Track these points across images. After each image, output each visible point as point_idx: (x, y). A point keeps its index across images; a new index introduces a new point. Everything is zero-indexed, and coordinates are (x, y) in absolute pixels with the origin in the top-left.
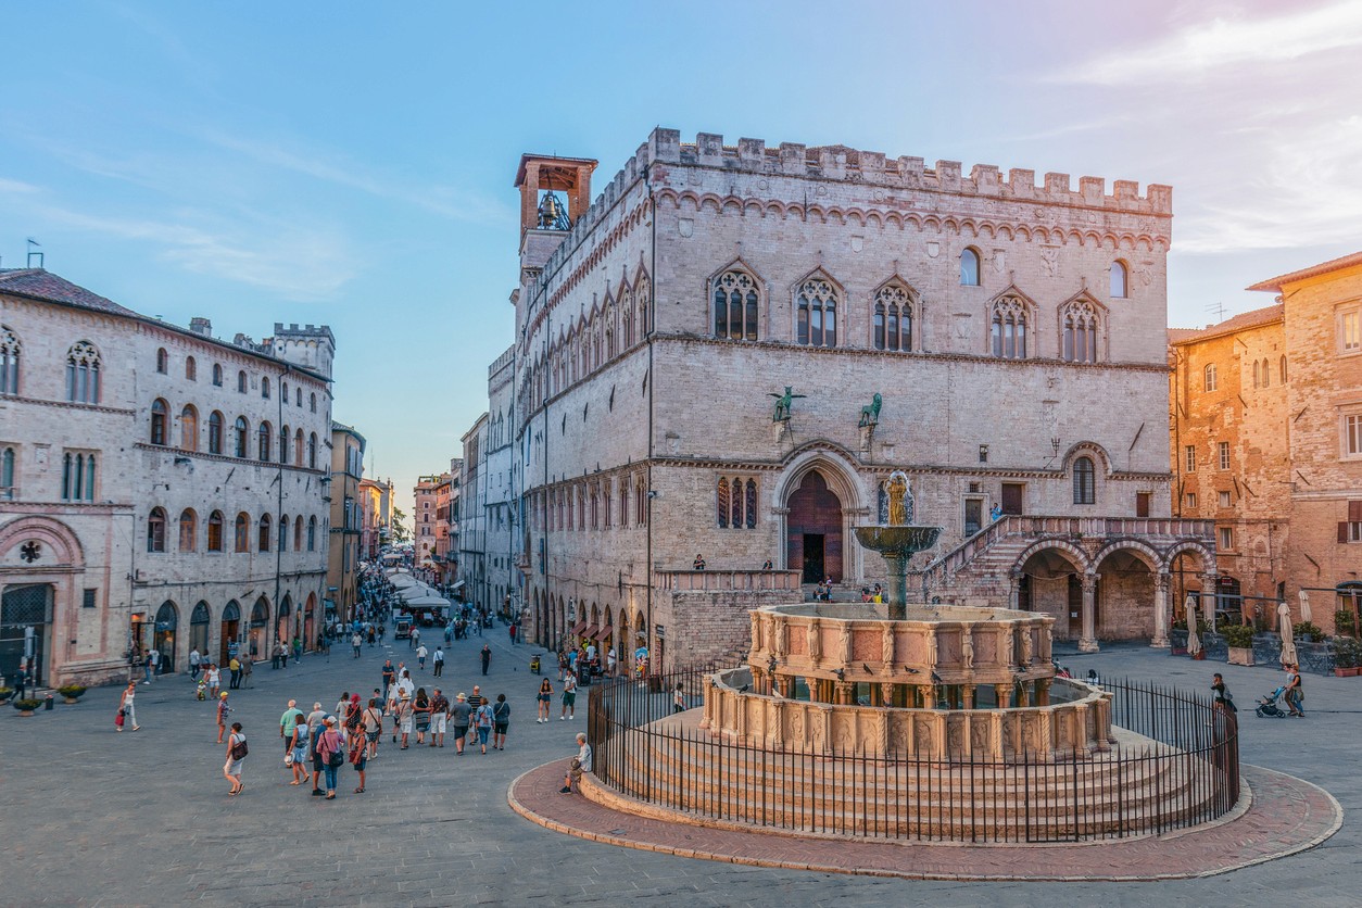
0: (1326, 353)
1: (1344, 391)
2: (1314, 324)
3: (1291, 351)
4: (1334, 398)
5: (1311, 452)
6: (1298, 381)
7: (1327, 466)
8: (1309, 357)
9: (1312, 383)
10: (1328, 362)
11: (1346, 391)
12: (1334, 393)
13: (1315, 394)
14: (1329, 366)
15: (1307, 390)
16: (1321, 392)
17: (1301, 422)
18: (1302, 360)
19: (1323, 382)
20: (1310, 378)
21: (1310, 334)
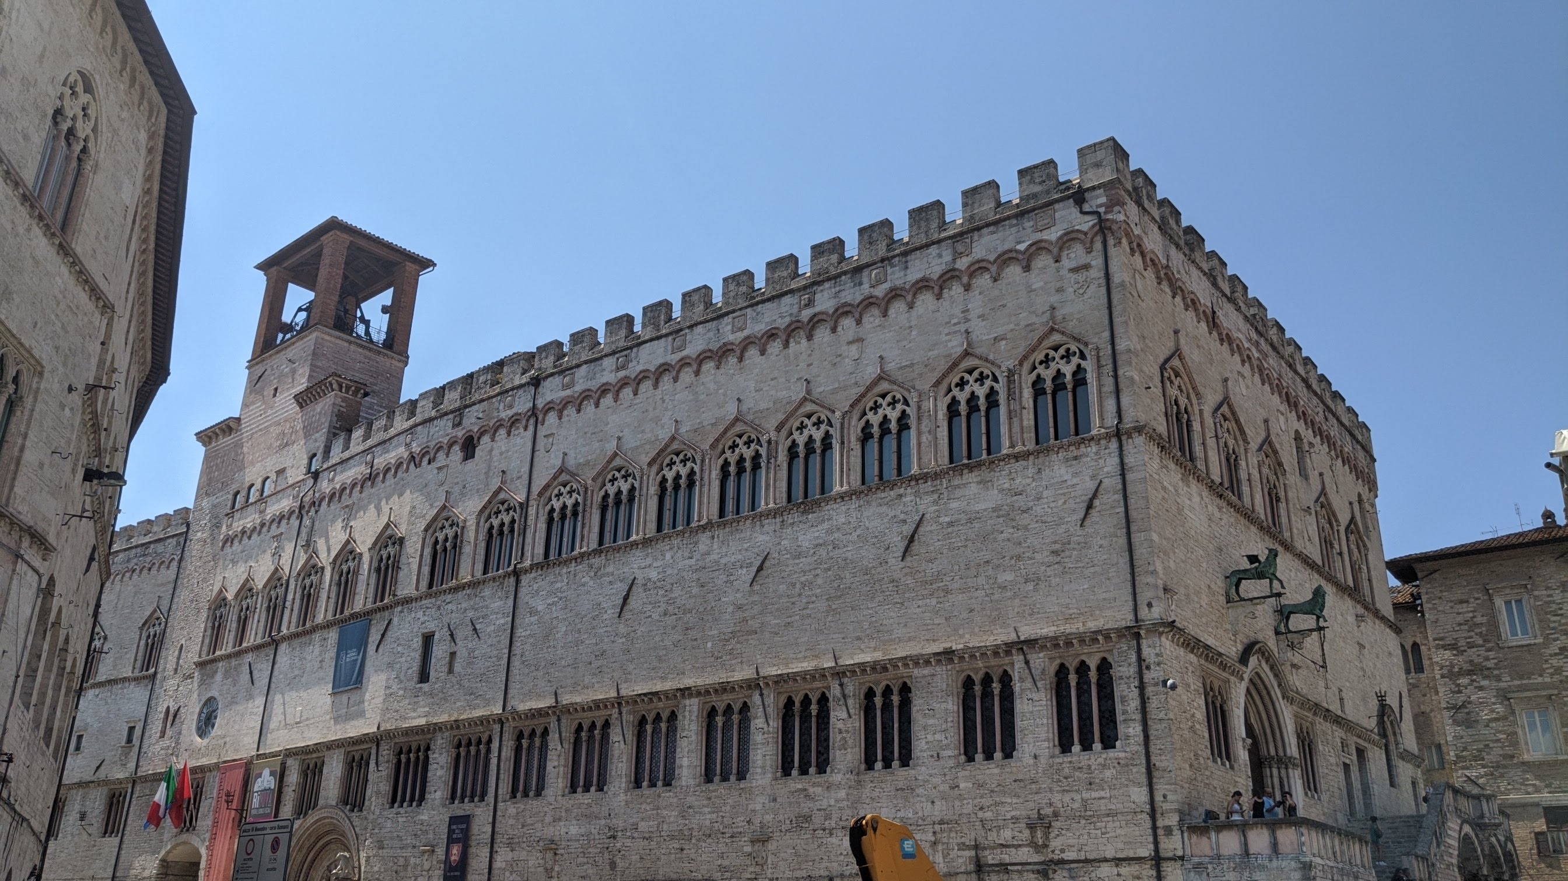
0: (1485, 641)
1: (1517, 682)
2: (1464, 608)
3: (1436, 636)
4: (1503, 689)
5: (1479, 750)
6: (1451, 672)
7: (1505, 767)
8: (1462, 643)
9: (1470, 673)
10: (1489, 650)
11: (1519, 682)
12: (1503, 685)
13: (1475, 684)
14: (1491, 654)
15: (1463, 681)
16: (1485, 683)
17: (1460, 716)
18: (1453, 647)
19: (1486, 672)
20: (1466, 667)
21: (1460, 619)
